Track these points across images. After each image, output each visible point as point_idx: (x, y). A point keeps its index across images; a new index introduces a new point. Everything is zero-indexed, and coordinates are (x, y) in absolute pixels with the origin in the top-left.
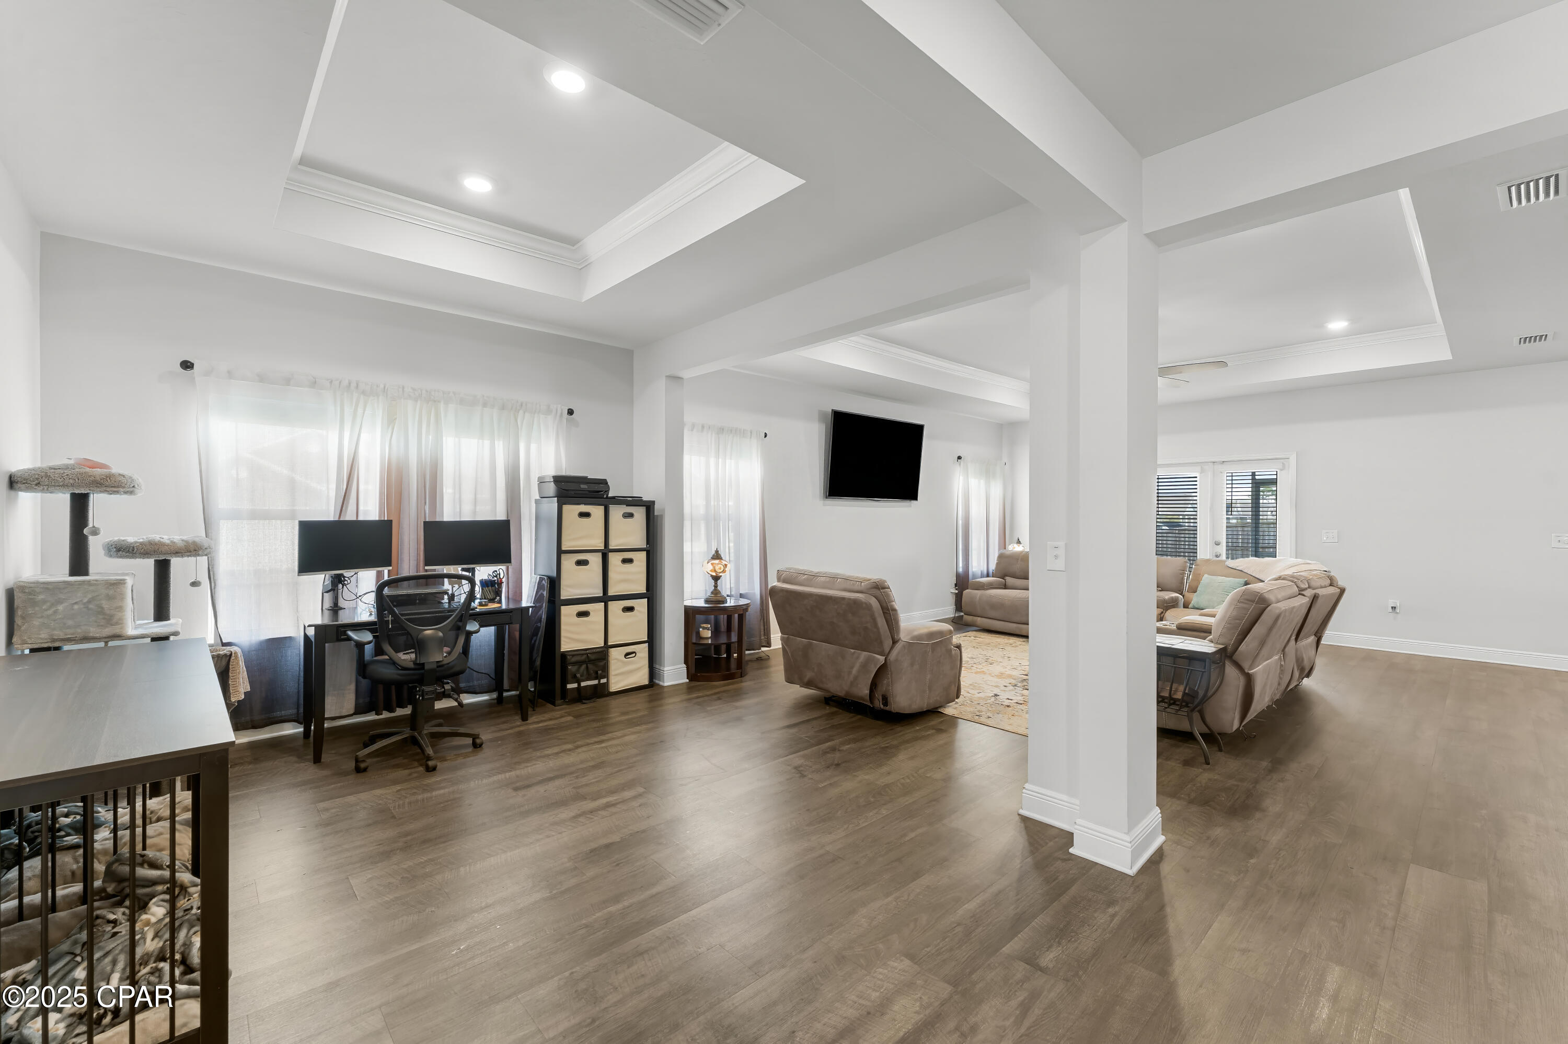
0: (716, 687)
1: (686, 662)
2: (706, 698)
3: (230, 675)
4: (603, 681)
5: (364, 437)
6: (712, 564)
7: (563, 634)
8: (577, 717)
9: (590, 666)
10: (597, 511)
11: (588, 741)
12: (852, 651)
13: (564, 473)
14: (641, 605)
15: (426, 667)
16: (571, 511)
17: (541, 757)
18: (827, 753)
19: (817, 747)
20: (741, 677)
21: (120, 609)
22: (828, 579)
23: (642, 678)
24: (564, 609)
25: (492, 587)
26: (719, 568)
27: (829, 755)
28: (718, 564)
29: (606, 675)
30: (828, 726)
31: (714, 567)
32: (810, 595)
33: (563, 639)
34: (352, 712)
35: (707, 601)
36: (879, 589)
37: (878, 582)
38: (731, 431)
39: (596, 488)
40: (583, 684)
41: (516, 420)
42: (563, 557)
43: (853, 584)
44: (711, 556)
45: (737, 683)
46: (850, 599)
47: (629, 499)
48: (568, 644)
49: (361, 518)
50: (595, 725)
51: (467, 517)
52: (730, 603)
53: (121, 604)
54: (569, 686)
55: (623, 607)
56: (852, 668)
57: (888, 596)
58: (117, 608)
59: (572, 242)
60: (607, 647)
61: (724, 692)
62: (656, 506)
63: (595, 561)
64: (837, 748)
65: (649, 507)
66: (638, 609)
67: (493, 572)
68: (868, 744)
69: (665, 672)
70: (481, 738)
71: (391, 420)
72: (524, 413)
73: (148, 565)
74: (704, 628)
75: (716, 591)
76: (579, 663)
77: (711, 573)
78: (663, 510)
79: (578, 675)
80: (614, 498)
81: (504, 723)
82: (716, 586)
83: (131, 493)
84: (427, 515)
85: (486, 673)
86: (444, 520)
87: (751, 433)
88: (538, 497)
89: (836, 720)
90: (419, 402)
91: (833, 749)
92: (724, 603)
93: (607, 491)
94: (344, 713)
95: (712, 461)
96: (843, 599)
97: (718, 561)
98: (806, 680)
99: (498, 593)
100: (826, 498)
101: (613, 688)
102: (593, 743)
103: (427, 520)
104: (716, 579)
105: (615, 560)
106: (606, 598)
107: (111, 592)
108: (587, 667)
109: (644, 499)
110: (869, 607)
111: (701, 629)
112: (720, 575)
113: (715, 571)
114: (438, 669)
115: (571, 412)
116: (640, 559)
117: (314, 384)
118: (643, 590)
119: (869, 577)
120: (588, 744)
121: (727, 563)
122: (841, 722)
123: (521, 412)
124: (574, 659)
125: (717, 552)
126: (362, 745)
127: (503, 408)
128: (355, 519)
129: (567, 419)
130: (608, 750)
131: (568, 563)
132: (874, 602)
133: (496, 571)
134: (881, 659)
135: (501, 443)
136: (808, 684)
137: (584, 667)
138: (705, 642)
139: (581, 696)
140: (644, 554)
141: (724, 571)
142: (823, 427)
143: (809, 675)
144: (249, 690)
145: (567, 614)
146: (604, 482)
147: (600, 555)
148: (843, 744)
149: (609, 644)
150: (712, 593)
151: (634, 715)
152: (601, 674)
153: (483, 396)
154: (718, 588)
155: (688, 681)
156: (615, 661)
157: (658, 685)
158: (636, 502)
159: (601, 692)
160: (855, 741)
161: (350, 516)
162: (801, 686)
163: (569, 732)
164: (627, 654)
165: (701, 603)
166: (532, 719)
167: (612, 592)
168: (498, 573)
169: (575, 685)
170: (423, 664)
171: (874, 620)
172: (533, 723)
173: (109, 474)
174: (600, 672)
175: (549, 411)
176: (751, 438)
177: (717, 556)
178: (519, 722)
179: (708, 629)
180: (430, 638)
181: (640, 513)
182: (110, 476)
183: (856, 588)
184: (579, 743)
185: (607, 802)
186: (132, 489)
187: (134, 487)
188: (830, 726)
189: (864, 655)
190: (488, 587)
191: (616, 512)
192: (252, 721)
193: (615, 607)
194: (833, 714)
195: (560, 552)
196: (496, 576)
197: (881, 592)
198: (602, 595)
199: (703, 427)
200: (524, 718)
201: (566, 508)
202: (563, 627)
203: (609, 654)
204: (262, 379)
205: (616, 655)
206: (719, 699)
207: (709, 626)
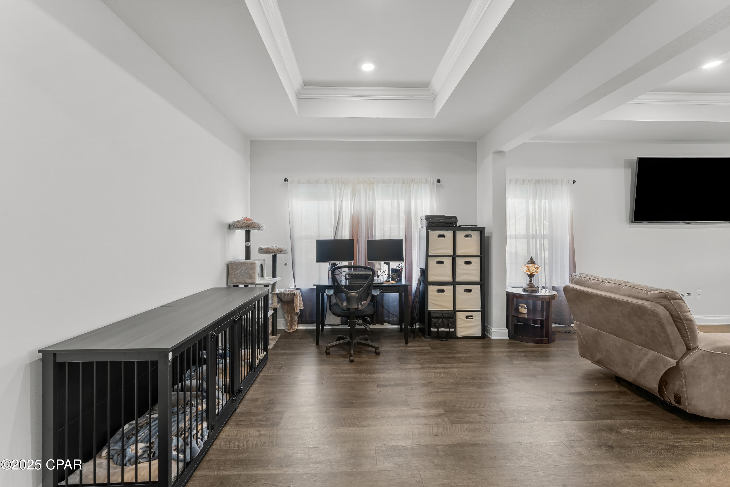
0: (527, 347)
1: (507, 327)
2: (516, 354)
3: (295, 301)
4: (452, 330)
5: (344, 203)
6: (527, 267)
7: (429, 300)
8: (432, 348)
9: (444, 320)
10: (449, 234)
11: (430, 365)
12: (640, 347)
13: (434, 214)
14: (477, 289)
15: (351, 311)
16: (434, 234)
17: (402, 369)
18: (603, 430)
19: (595, 421)
20: (548, 343)
21: (254, 273)
22: (614, 285)
23: (477, 331)
24: (430, 288)
25: (396, 273)
26: (533, 270)
27: (604, 434)
28: (531, 267)
29: (454, 326)
30: (611, 404)
31: (529, 269)
32: (597, 296)
33: (429, 303)
34: (339, 324)
35: (524, 290)
36: (668, 299)
37: (667, 293)
38: (545, 181)
39: (449, 221)
40: (440, 330)
41: (410, 189)
42: (430, 259)
43: (639, 292)
44: (527, 261)
45: (544, 347)
46: (635, 304)
47: (469, 227)
48: (432, 306)
49: (343, 239)
50: (440, 356)
51: (387, 238)
52: (543, 293)
53: (254, 271)
54: (432, 329)
55: (465, 289)
56: (640, 361)
57: (680, 306)
58: (253, 273)
59: (426, 85)
60: (455, 311)
61: (531, 351)
62: (486, 231)
63: (448, 262)
64: (616, 429)
65: (482, 231)
66: (474, 291)
67: (398, 265)
68: (652, 435)
69: (492, 331)
70: (379, 350)
71: (354, 194)
72: (414, 184)
73: (270, 256)
74: (522, 307)
75: (531, 284)
76: (439, 318)
77: (526, 272)
78: (492, 233)
79: (437, 324)
80: (460, 226)
81: (397, 343)
82: (531, 281)
83: (259, 229)
84: (370, 237)
85: (396, 314)
86: (376, 239)
87: (562, 181)
88: (420, 227)
89: (622, 400)
90: (366, 185)
91: (611, 429)
92: (536, 293)
93: (456, 223)
94: (336, 324)
95: (531, 202)
96: (627, 303)
97: (532, 265)
98: (596, 359)
99: (400, 276)
100: (632, 222)
101: (459, 334)
102: (432, 368)
103: (370, 239)
104: (531, 276)
105: (460, 262)
106: (454, 283)
107: (251, 267)
108: (443, 320)
109: (479, 226)
110: (655, 314)
111: (520, 307)
112: (534, 274)
113: (529, 271)
114: (356, 312)
115: (439, 181)
116: (476, 262)
117: (326, 182)
118: (477, 279)
119: (657, 287)
120: (429, 368)
121: (538, 267)
122: (628, 403)
123: (412, 184)
124: (435, 315)
125: (531, 259)
126: (336, 340)
127: (404, 183)
128: (341, 239)
129: (437, 185)
130: (438, 375)
131: (432, 262)
132: (662, 311)
133: (400, 265)
134: (673, 362)
135: (403, 201)
136: (598, 362)
137: (441, 320)
138: (523, 316)
139: (439, 336)
140: (478, 259)
141: (536, 272)
142: (629, 171)
143: (599, 356)
144: (303, 308)
145: (432, 290)
146: (455, 218)
147: (451, 258)
148: (624, 426)
149: (456, 309)
150: (528, 285)
151: (465, 355)
152: (451, 325)
153: (394, 178)
154: (533, 282)
155: (508, 338)
156: (460, 319)
157: (489, 337)
158: (474, 228)
159: (451, 336)
160: (637, 427)
161: (339, 238)
162: (592, 362)
163: (424, 357)
164: (467, 317)
165: (520, 291)
166: (410, 344)
167: (458, 280)
168: (401, 266)
169: (436, 330)
170: (349, 309)
171: (662, 327)
172: (410, 346)
173: (251, 223)
174: (450, 324)
175: (426, 182)
176: (562, 185)
177: (531, 262)
178: (403, 344)
179: (524, 308)
180: (353, 297)
181: (476, 236)
182: (252, 223)
183: (642, 295)
184: (425, 365)
185: (418, 413)
186: (259, 228)
187: (260, 227)
188: (614, 403)
189: (652, 354)
190: (394, 272)
191: (460, 235)
192: (306, 321)
193: (460, 289)
194: (620, 393)
195: (428, 256)
196: (400, 267)
197: (670, 302)
198: (452, 281)
199: (524, 181)
200: (406, 343)
201: (431, 232)
202: (429, 297)
203: (457, 315)
204: (309, 182)
205: (460, 316)
206: (525, 356)
207: (526, 306)
